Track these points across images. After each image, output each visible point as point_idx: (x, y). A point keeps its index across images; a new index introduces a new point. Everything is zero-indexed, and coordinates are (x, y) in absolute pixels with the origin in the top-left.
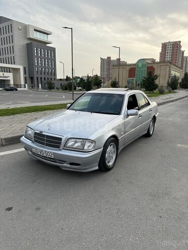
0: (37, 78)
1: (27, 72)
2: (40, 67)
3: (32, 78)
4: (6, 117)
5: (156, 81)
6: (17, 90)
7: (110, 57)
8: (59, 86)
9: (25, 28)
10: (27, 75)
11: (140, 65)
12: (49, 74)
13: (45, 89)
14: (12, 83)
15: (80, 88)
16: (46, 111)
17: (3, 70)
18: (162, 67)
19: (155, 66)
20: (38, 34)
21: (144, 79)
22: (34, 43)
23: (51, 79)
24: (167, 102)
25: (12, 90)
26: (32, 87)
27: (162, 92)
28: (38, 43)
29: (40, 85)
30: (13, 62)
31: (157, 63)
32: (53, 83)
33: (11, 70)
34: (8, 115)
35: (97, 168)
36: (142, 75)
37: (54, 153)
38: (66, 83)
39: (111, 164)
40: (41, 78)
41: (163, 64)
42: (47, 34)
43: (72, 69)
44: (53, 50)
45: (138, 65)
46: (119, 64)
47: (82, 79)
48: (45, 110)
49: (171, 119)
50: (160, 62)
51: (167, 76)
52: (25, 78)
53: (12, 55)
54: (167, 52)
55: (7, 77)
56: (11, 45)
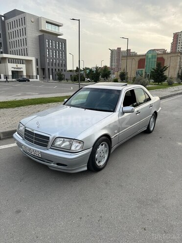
0: (49, 69)
1: (39, 64)
2: (51, 58)
3: (43, 70)
4: (11, 109)
5: (165, 72)
6: (29, 81)
7: (120, 48)
8: (69, 77)
9: (38, 20)
10: (39, 67)
11: (150, 56)
12: (60, 65)
13: (55, 80)
14: (25, 74)
15: (89, 79)
16: (50, 104)
17: (17, 62)
18: (173, 58)
19: (165, 57)
20: (50, 25)
21: (153, 70)
22: (46, 35)
23: (62, 70)
24: (175, 95)
25: (24, 80)
26: (44, 78)
27: (170, 84)
28: (49, 35)
29: (51, 76)
30: (26, 54)
31: (168, 54)
32: (63, 75)
33: (24, 61)
34: (13, 107)
35: (86, 168)
36: (152, 65)
37: (41, 152)
38: (75, 74)
39: (102, 164)
40: (52, 69)
41: (174, 55)
42: (58, 26)
43: (79, 61)
44: (64, 41)
45: (148, 56)
46: (129, 54)
47: (91, 70)
48: (50, 102)
49: (176, 113)
50: (171, 53)
51: (178, 67)
52: (37, 69)
53: (25, 47)
54: (179, 42)
55: (20, 68)
56: (24, 37)
